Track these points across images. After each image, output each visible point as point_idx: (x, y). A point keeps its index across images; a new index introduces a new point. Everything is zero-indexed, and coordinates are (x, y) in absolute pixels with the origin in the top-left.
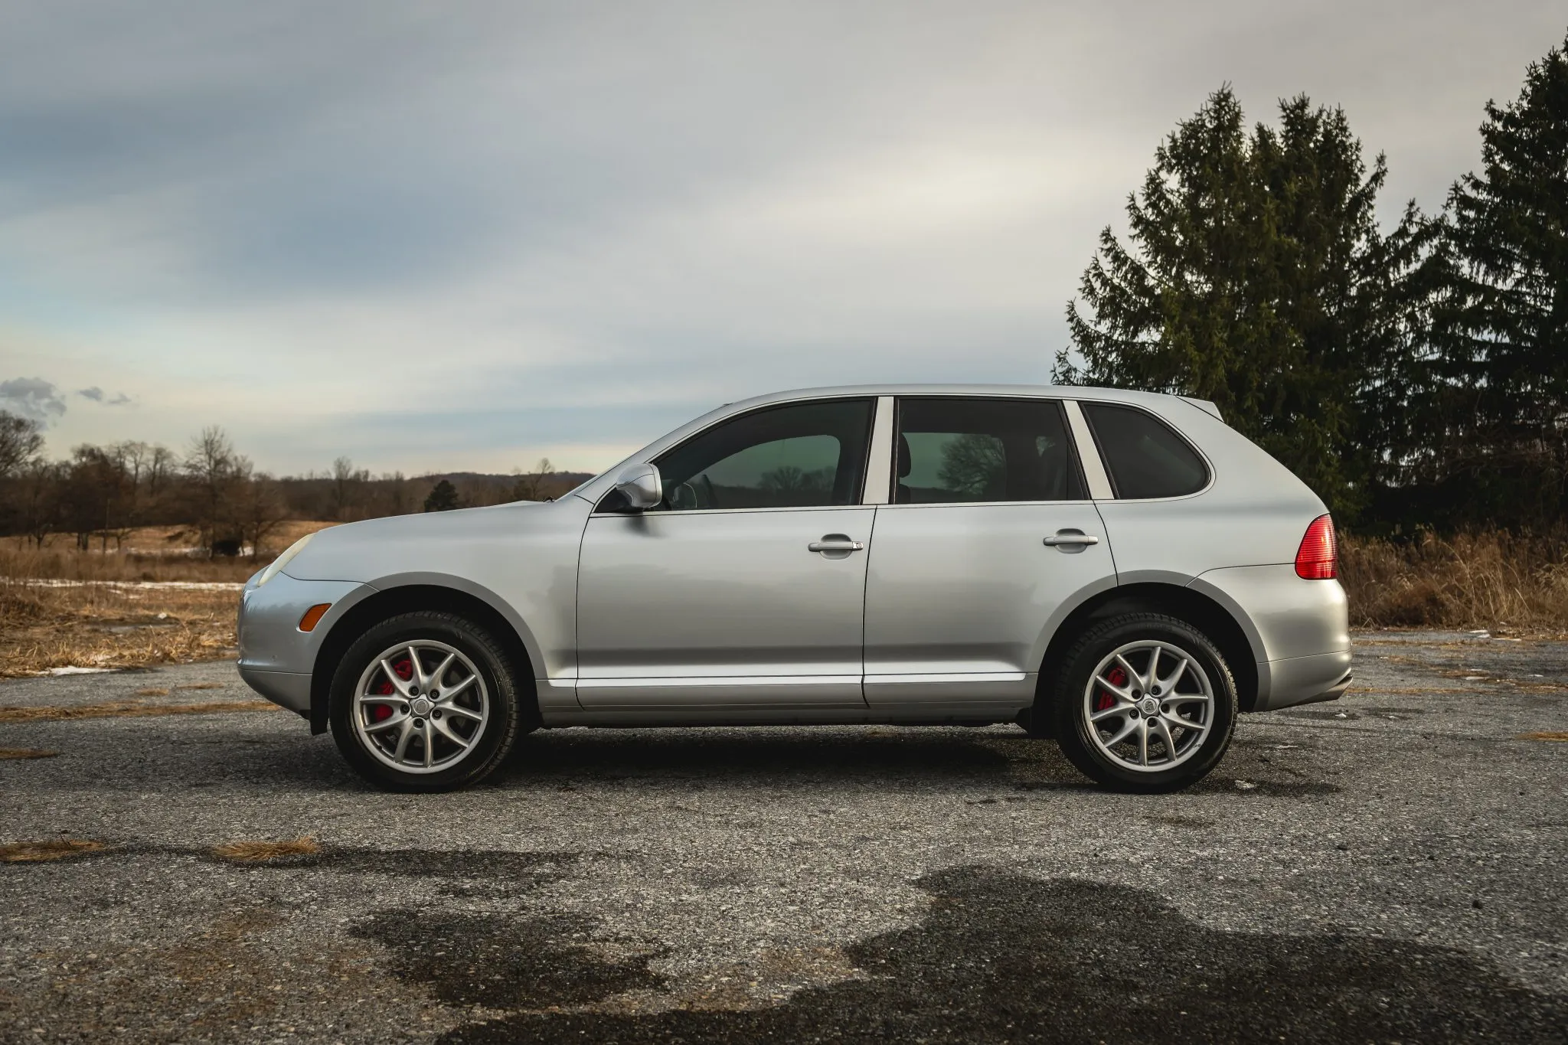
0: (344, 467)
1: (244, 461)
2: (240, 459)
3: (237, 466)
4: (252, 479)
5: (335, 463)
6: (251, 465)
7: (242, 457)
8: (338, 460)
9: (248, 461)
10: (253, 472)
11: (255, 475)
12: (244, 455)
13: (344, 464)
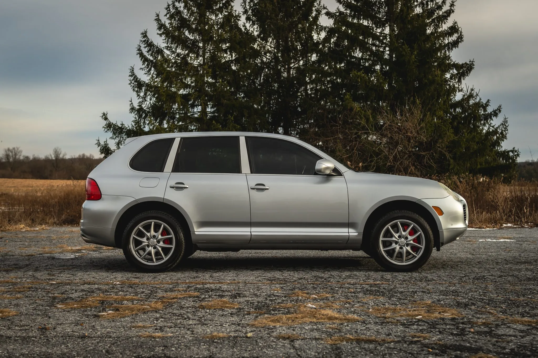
0: (58, 152)
1: (18, 149)
2: (16, 149)
3: (15, 152)
4: (22, 158)
5: (54, 150)
6: (21, 152)
7: (17, 148)
8: (55, 149)
9: (20, 149)
10: (22, 155)
11: (23, 156)
12: (18, 146)
13: (58, 151)
